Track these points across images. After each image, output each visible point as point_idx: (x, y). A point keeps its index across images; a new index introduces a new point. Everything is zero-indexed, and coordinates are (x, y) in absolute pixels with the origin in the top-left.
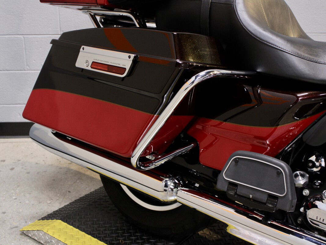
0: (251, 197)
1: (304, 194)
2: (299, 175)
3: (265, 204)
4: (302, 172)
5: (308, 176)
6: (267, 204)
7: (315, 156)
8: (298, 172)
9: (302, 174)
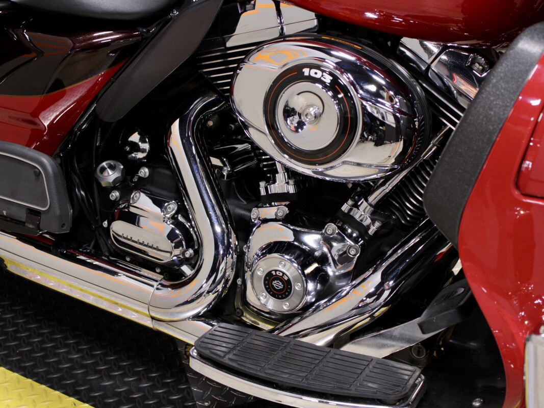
0: (5, 214)
1: (112, 199)
2: (106, 167)
3: (24, 223)
4: (112, 163)
5: (122, 167)
6: (26, 224)
7: (139, 134)
8: (104, 164)
9: (112, 165)
